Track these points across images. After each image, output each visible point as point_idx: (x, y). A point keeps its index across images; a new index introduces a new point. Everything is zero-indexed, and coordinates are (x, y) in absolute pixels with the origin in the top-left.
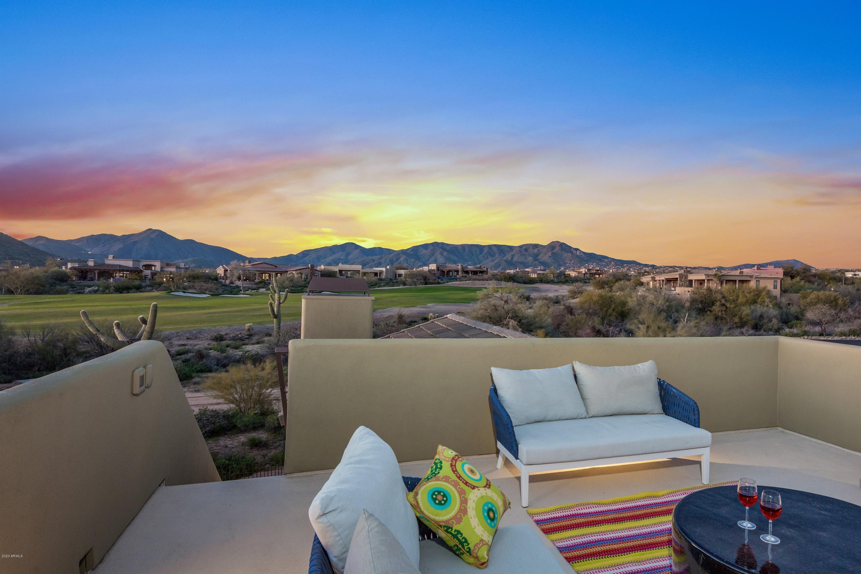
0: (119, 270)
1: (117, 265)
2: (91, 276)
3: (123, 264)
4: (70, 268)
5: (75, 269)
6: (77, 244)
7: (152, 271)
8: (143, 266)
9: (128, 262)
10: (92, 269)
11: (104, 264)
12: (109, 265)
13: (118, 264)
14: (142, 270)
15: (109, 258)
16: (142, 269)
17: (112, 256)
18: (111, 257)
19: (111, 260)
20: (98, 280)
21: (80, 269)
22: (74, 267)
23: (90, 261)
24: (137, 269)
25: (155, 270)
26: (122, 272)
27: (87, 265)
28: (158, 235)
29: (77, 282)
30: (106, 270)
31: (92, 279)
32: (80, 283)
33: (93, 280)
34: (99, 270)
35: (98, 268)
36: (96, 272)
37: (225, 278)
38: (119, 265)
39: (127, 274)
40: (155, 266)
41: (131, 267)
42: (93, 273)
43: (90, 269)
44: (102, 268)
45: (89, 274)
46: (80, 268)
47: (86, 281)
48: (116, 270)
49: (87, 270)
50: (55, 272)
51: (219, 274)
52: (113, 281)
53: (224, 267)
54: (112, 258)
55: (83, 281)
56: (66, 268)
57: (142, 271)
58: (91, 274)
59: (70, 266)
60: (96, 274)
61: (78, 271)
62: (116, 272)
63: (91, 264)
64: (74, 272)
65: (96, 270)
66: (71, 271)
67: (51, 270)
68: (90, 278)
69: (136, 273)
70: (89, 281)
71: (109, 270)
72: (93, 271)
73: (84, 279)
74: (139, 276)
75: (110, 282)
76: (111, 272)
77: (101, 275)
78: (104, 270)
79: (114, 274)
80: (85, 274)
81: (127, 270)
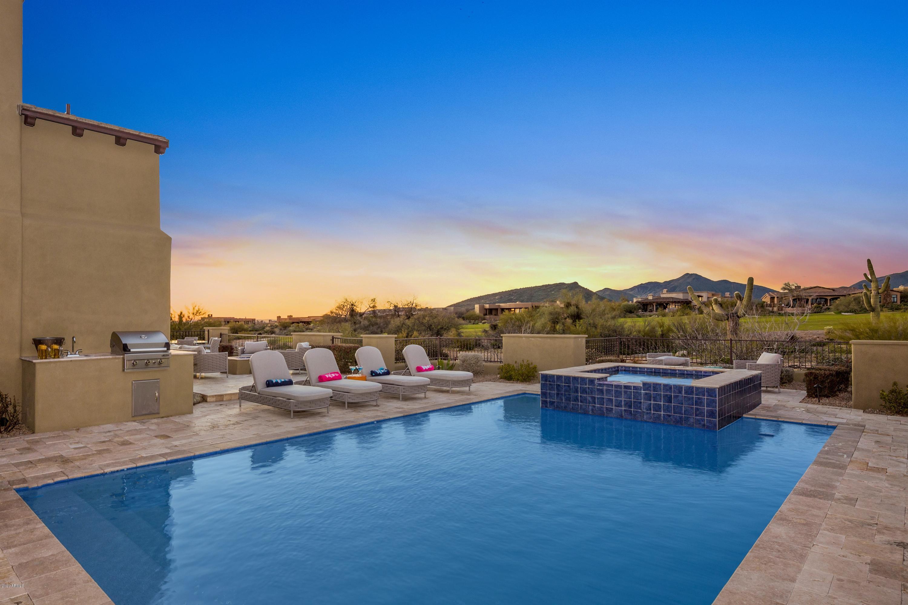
1: (670, 298)
2: (651, 308)
3: (675, 297)
4: (636, 302)
5: (639, 303)
9: (680, 294)
10: (651, 302)
11: (660, 298)
12: (664, 298)
13: (671, 296)
17: (667, 290)
18: (665, 291)
19: (665, 294)
20: (656, 311)
21: (643, 302)
22: (638, 301)
23: (650, 295)
24: (687, 300)
25: (702, 300)
26: (674, 304)
27: (648, 299)
28: (694, 279)
29: (640, 313)
30: (662, 302)
32: (642, 314)
33: (652, 312)
35: (656, 301)
36: (654, 304)
37: (772, 305)
38: (672, 298)
39: (678, 305)
40: (702, 297)
41: (681, 299)
42: (652, 306)
43: (649, 302)
44: (659, 301)
45: (649, 306)
48: (669, 302)
49: (648, 303)
50: (626, 305)
51: (764, 302)
52: (668, 311)
53: (770, 295)
54: (666, 292)
55: (644, 312)
56: (633, 302)
57: (691, 302)
58: (650, 307)
59: (635, 300)
60: (655, 306)
61: (641, 304)
62: (669, 304)
63: (650, 298)
64: (638, 305)
65: (655, 302)
66: (636, 304)
67: (623, 304)
68: (650, 310)
69: (685, 304)
70: (649, 312)
71: (664, 302)
72: (652, 304)
73: (646, 311)
74: (689, 307)
75: (665, 312)
76: (665, 304)
77: (658, 306)
78: (660, 302)
79: (668, 306)
80: (646, 307)
81: (678, 301)
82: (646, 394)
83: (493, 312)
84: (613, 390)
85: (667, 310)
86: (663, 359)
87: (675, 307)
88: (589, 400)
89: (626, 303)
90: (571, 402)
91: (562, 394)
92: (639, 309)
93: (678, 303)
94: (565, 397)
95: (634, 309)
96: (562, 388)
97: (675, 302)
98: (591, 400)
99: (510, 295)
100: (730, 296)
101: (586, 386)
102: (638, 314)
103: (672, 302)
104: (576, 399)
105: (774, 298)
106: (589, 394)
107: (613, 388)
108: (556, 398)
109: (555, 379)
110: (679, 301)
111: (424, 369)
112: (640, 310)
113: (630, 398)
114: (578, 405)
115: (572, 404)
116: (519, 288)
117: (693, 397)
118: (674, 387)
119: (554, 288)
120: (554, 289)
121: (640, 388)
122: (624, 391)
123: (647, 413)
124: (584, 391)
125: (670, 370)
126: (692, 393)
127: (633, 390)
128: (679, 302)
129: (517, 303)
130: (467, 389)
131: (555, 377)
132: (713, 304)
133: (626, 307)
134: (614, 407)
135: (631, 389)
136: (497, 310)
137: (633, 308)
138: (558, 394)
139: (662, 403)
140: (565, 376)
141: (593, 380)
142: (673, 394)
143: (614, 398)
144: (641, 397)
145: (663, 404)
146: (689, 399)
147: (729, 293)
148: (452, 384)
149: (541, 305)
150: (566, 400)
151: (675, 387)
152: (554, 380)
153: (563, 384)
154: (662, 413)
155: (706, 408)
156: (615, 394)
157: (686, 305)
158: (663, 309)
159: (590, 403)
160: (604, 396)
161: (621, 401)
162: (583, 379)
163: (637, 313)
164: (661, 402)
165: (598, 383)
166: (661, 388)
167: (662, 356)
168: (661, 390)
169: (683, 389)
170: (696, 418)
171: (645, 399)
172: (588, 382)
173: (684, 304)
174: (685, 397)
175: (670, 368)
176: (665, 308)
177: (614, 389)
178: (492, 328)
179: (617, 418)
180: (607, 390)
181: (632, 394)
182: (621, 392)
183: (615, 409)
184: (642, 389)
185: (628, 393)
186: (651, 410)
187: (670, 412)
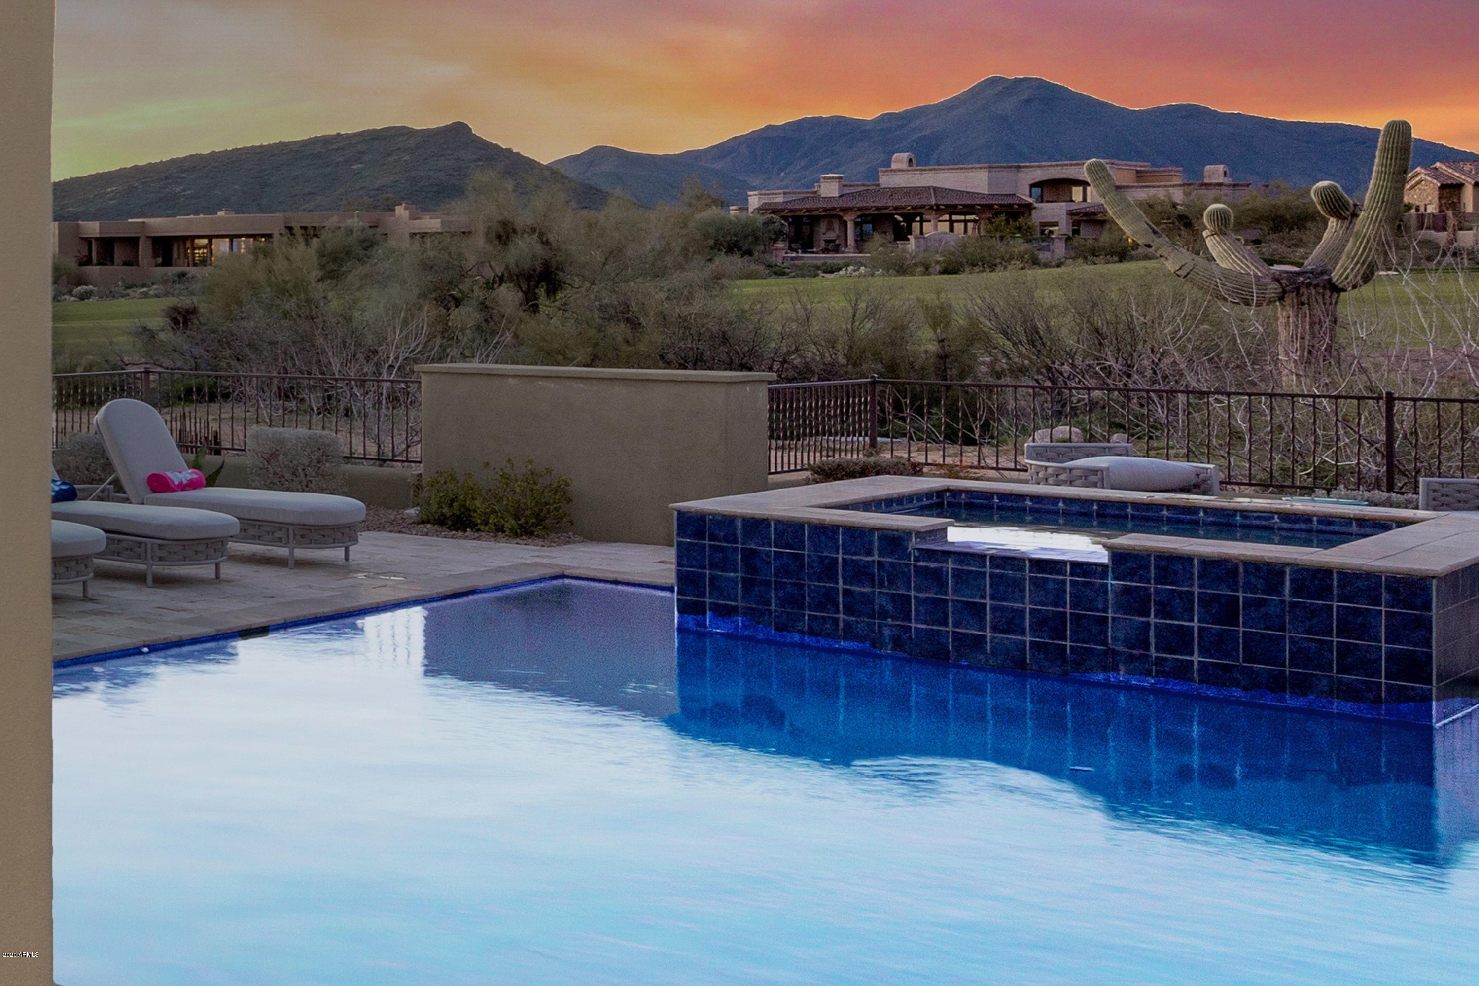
0: (938, 205)
1: (927, 188)
2: (831, 235)
3: (947, 186)
4: (759, 209)
5: (774, 211)
6: (718, 165)
7: (1073, 207)
8: (1032, 186)
9: (974, 173)
10: (834, 209)
11: (878, 190)
12: (894, 190)
13: (931, 183)
14: (1031, 204)
15: (894, 166)
16: (1030, 200)
17: (905, 156)
18: (900, 159)
19: (900, 170)
20: (859, 248)
21: (791, 211)
22: (770, 204)
23: (825, 178)
24: (1010, 201)
25: (1085, 200)
26: (947, 217)
27: (816, 196)
28: (1029, 101)
29: (784, 258)
30: (887, 208)
31: (833, 247)
32: (792, 259)
33: (836, 250)
34: (860, 209)
35: (858, 202)
36: (849, 218)
37: (1452, 221)
38: (935, 188)
39: (966, 222)
41: (983, 196)
42: (836, 225)
43: (826, 210)
44: (872, 202)
45: (823, 227)
46: (790, 206)
47: (813, 253)
48: (923, 207)
49: (801, 214)
50: (711, 222)
52: (918, 246)
53: (1436, 171)
54: (905, 166)
55: (803, 252)
56: (744, 208)
57: (1029, 207)
58: (830, 228)
59: (754, 201)
60: (850, 225)
61: (785, 218)
62: (921, 215)
63: (829, 189)
64: (771, 222)
65: (851, 209)
66: (762, 219)
67: (698, 216)
68: (828, 242)
69: (1003, 217)
70: (825, 251)
71: (896, 208)
72: (840, 218)
73: (807, 245)
74: (1019, 229)
75: (904, 251)
76: (899, 218)
77: (868, 227)
78: (878, 209)
79: (916, 226)
80: (806, 230)
81: (965, 206)
82: (1127, 590)
83: (119, 254)
84: (984, 573)
85: (911, 244)
86: (1104, 465)
87: (952, 229)
88: (881, 606)
89: (714, 212)
90: (807, 612)
91: (767, 583)
92: (775, 241)
93: (965, 214)
94: (781, 593)
95: (751, 239)
96: (769, 563)
97: (952, 209)
98: (890, 607)
99: (167, 178)
100: (1227, 181)
101: (869, 559)
102: (773, 259)
103: (938, 210)
104: (828, 600)
105: (1459, 186)
106: (881, 585)
107: (984, 566)
108: (743, 597)
109: (739, 532)
110: (972, 206)
111: (176, 483)
112: (780, 245)
113: (1059, 601)
114: (836, 621)
115: (809, 616)
116: (206, 152)
117: (1331, 607)
118: (1246, 571)
119: (360, 147)
120: (363, 153)
121: (1100, 569)
122: (1031, 578)
123: (1132, 657)
124: (859, 573)
125: (1169, 507)
126: (1325, 591)
127: (1072, 575)
128: (969, 209)
129: (220, 214)
130: (336, 554)
131: (739, 524)
132: (1205, 234)
133: (711, 230)
134: (989, 634)
135: (1062, 572)
136: (132, 242)
137: (746, 237)
138: (748, 585)
139: (1195, 624)
140: (778, 522)
141: (900, 538)
142: (1241, 594)
143: (988, 601)
144: (1107, 600)
145: (1200, 628)
146: (1314, 612)
147: (1221, 168)
148: (298, 537)
149: (327, 224)
150: (784, 602)
151: (1251, 569)
152: (735, 535)
153: (773, 549)
154: (1196, 658)
155: (1383, 645)
156: (991, 586)
157: (1007, 222)
158: (890, 236)
159: (884, 615)
160: (946, 593)
161: (1022, 612)
162: (856, 533)
163: (767, 256)
164: (1192, 620)
165: (919, 550)
166: (1193, 574)
167: (1093, 455)
168: (1191, 578)
169: (1288, 577)
170: (1340, 681)
171: (1121, 607)
172: (880, 544)
173: (997, 214)
174: (1294, 605)
175: (1169, 502)
176: (902, 234)
177: (988, 570)
178: (175, 321)
179: (999, 670)
180: (957, 574)
181: (1065, 591)
182: (1018, 584)
183: (993, 638)
184: (1110, 574)
185: (1051, 585)
186: (1147, 647)
187: (1227, 656)
